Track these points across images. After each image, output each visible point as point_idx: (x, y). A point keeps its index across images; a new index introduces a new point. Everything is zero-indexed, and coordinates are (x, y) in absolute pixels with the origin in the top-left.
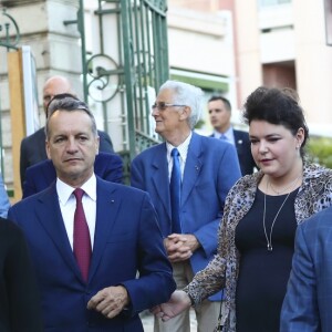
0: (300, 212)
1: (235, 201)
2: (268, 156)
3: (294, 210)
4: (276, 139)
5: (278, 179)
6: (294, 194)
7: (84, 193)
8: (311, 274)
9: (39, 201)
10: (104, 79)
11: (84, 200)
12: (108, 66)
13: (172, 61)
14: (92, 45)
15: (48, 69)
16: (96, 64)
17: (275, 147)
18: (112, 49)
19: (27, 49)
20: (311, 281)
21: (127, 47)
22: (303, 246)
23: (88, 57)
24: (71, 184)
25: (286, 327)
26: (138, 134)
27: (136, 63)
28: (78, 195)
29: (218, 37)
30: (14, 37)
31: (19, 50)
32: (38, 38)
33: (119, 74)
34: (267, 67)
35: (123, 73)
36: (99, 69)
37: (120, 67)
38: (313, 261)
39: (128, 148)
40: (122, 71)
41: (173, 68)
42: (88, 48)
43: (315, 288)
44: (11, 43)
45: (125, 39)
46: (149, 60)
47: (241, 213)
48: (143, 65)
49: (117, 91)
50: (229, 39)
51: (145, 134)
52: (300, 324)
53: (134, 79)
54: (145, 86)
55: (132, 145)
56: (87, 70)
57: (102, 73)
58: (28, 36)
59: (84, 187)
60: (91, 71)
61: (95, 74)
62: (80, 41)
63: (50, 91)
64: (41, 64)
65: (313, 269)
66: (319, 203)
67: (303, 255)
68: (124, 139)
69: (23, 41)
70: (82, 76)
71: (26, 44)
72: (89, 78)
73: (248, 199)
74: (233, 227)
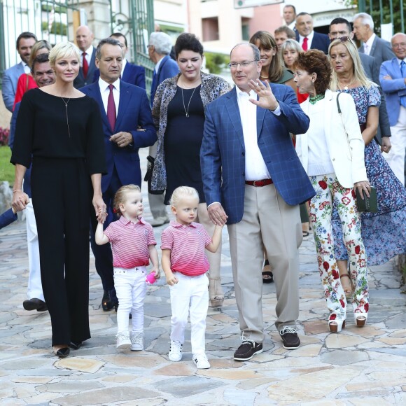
0: (203, 97)
1: (165, 92)
2: (192, 69)
3: (200, 96)
4: (196, 60)
5: (191, 80)
6: (199, 88)
7: (114, 87)
8: (214, 131)
9: (89, 89)
10: (121, 26)
11: (114, 90)
12: (123, 19)
13: (156, 16)
14: (115, 9)
15: (93, 20)
16: (117, 18)
17: (195, 64)
18: (126, 10)
19: (83, 10)
20: (214, 135)
21: (133, 10)
22: (209, 116)
23: (113, 15)
24: (108, 82)
25: (202, 159)
26: (138, 54)
27: (138, 18)
28: (111, 88)
29: (179, 5)
30: (76, 4)
31: (78, 11)
32: (88, 5)
33: (130, 23)
34: (204, 20)
35: (131, 22)
36: (119, 21)
37: (129, 19)
38: (214, 124)
39: (134, 60)
40: (130, 21)
41: (157, 20)
42: (113, 10)
43: (216, 138)
44: (75, 7)
45: (132, 5)
46: (144, 16)
47: (170, 98)
48: (141, 19)
49: (128, 32)
50: (185, 6)
51: (142, 53)
52: (209, 157)
53: (137, 25)
54: (142, 29)
55: (136, 59)
56: (113, 20)
57: (120, 22)
58: (83, 4)
59: (114, 84)
60: (115, 22)
61: (117, 23)
62: (109, 7)
63: (80, 34)
64: (90, 18)
65: (215, 128)
66: (212, 92)
67: (209, 121)
68: (131, 55)
69: (81, 6)
70: (110, 24)
71: (82, 7)
72: (114, 25)
73: (172, 91)
74: (166, 105)
